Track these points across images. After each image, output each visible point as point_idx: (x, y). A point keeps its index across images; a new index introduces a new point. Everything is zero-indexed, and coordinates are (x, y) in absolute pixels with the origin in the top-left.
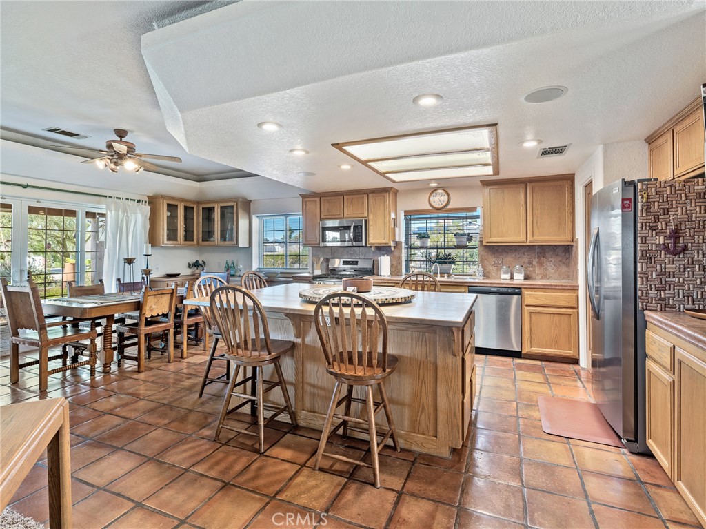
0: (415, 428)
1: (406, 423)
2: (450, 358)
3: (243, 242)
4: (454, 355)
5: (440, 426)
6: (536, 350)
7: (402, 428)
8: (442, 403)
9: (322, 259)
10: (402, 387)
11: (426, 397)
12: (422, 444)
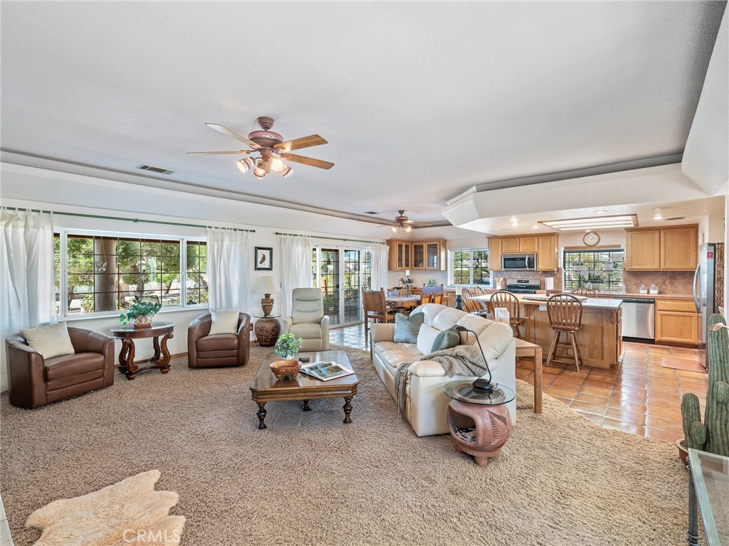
0: (591, 356)
1: (587, 355)
2: (610, 325)
3: (443, 268)
4: (613, 323)
5: (605, 355)
6: (665, 338)
7: (585, 357)
8: (606, 344)
9: (502, 279)
10: (585, 338)
11: (597, 342)
12: (594, 362)
